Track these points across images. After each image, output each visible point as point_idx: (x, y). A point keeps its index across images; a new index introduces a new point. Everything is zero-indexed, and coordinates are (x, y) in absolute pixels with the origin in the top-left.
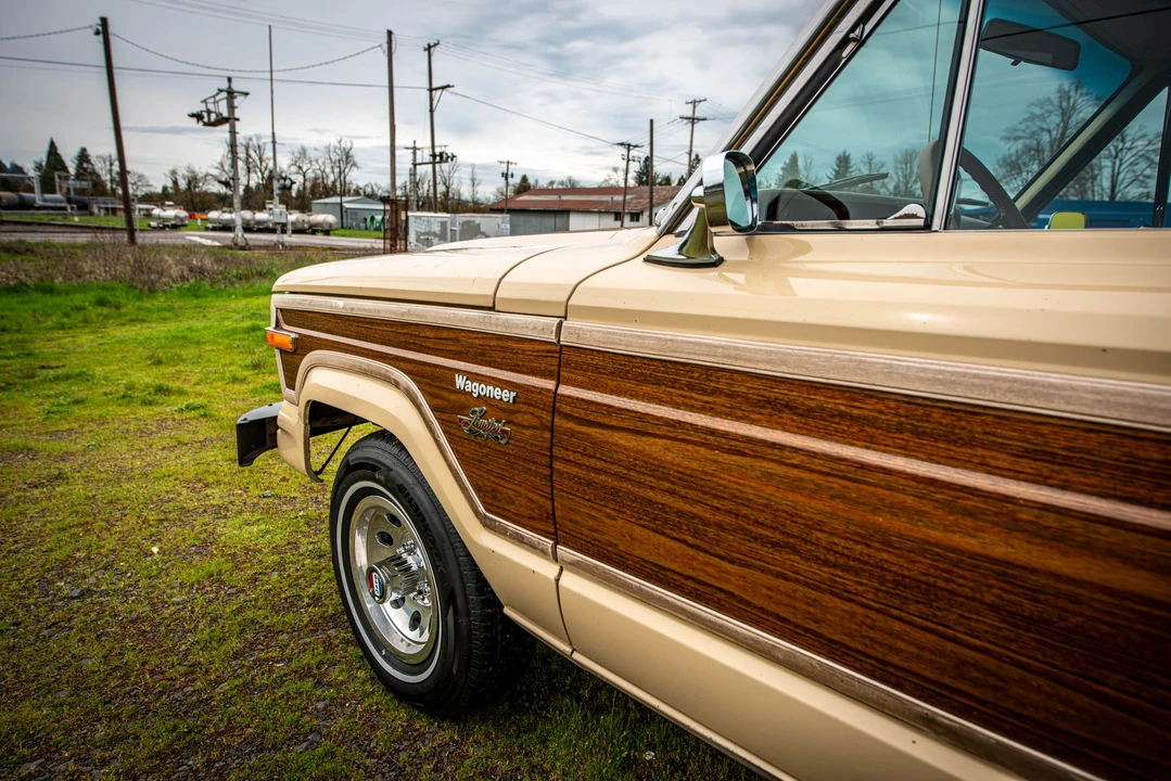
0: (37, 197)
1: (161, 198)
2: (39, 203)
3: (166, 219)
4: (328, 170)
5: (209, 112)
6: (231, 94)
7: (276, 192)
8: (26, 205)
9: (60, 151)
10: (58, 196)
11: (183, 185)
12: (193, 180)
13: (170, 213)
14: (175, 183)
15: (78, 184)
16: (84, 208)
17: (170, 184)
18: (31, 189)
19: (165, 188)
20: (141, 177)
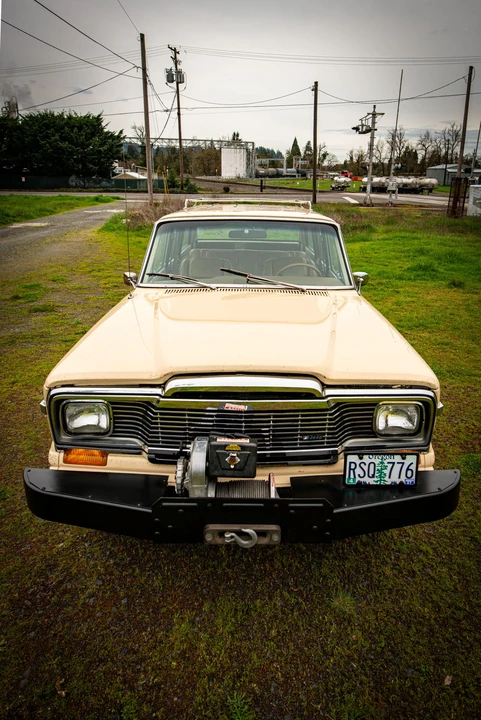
0: (284, 170)
1: (342, 169)
2: (285, 173)
3: (340, 183)
4: (442, 146)
5: (363, 125)
6: (374, 115)
7: (392, 171)
8: (278, 175)
9: (298, 144)
10: (294, 169)
11: (355, 160)
12: (361, 157)
13: (343, 179)
14: (352, 158)
15: (303, 163)
16: (304, 175)
17: (348, 159)
18: (282, 167)
19: (345, 162)
20: (334, 156)
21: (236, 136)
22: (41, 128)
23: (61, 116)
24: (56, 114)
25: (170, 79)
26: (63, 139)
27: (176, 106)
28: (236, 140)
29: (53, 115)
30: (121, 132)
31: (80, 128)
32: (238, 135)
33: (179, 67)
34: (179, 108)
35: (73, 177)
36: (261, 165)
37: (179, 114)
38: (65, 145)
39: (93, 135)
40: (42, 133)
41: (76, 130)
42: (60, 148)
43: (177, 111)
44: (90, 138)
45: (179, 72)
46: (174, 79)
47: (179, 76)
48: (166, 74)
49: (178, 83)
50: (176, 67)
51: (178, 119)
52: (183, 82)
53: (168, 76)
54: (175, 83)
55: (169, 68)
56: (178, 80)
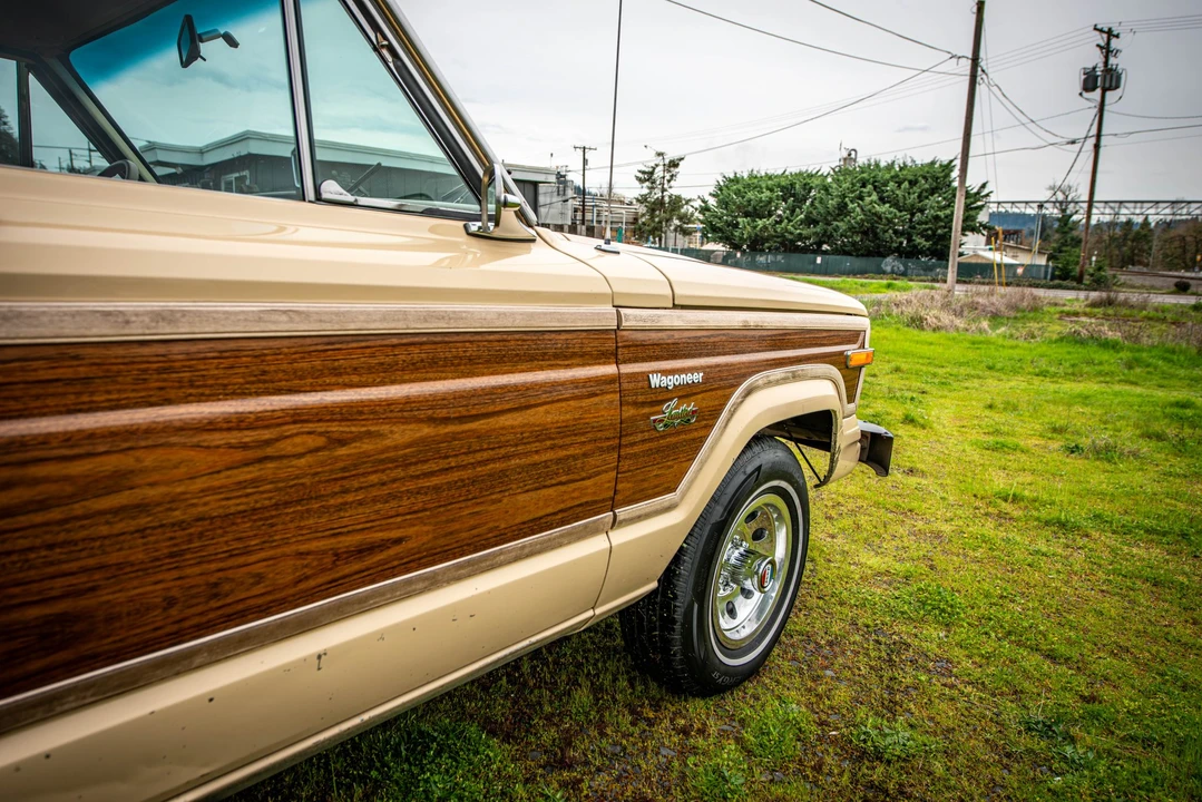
22: (853, 185)
23: (890, 167)
24: (883, 164)
25: (1090, 82)
26: (882, 200)
27: (1094, 131)
29: (877, 165)
30: (984, 186)
31: (913, 183)
33: (1112, 61)
34: (1099, 136)
35: (889, 260)
37: (1097, 147)
38: (883, 209)
39: (933, 191)
40: (853, 192)
41: (906, 184)
42: (875, 214)
43: (1093, 140)
44: (927, 198)
45: (1111, 70)
46: (1099, 84)
47: (1108, 77)
48: (1083, 77)
49: (1104, 91)
50: (1106, 63)
51: (1093, 155)
52: (1117, 87)
53: (1085, 81)
54: (1099, 91)
55: (1091, 66)
56: (1107, 85)
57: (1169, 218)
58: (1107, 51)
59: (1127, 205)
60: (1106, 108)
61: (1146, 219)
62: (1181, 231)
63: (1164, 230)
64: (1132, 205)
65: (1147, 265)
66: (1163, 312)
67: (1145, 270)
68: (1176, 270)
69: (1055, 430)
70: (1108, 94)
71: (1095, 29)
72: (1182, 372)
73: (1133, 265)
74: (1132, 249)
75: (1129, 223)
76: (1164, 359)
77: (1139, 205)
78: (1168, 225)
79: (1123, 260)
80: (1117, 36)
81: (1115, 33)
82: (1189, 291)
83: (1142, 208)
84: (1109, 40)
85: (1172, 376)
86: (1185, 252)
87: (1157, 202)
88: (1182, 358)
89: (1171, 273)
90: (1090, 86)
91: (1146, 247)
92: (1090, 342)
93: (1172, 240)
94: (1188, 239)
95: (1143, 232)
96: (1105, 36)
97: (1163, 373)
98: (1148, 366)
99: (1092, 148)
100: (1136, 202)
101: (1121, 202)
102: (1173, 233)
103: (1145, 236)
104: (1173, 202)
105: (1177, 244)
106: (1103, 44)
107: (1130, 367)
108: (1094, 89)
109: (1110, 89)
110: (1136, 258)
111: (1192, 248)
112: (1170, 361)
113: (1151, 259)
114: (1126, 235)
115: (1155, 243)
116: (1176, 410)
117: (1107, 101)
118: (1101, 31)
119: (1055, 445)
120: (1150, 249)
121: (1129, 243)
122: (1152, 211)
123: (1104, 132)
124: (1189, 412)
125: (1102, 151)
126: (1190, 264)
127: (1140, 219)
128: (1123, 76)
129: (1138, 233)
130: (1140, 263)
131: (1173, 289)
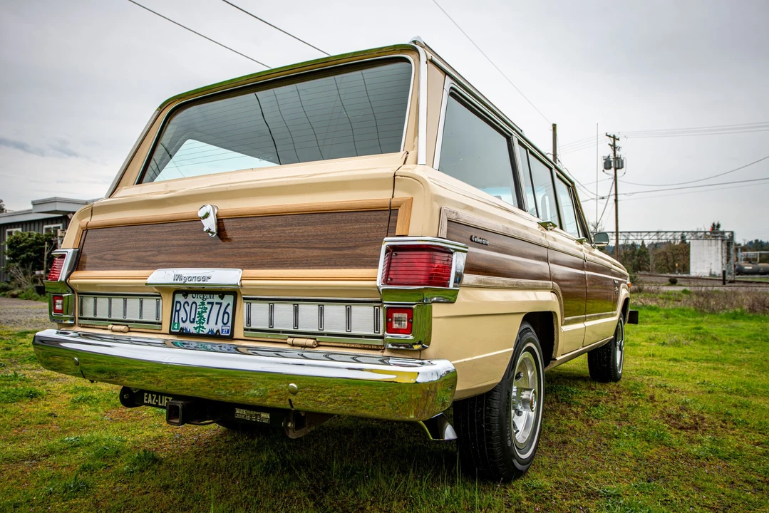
21: (715, 227)
25: (607, 165)
27: (613, 192)
28: (715, 231)
32: (718, 226)
34: (616, 195)
36: (748, 260)
37: (616, 201)
43: (614, 197)
45: (618, 158)
46: (612, 165)
47: (617, 162)
48: (604, 161)
49: (616, 169)
50: (615, 154)
51: (614, 205)
52: (622, 167)
53: (605, 163)
54: (613, 169)
55: (607, 155)
56: (617, 166)
57: (655, 242)
58: (614, 147)
59: (633, 234)
60: (618, 179)
61: (643, 242)
62: (663, 249)
63: (654, 249)
64: (636, 234)
65: (648, 271)
66: (668, 294)
67: (648, 273)
68: (665, 273)
69: (650, 339)
70: (618, 171)
71: (607, 135)
72: (691, 319)
73: (640, 270)
74: (639, 261)
75: (633, 245)
76: (681, 314)
77: (639, 234)
78: (655, 246)
79: (634, 268)
80: (618, 139)
81: (617, 138)
82: (677, 284)
83: (641, 236)
84: (614, 141)
85: (687, 321)
86: (668, 262)
87: (649, 232)
88: (689, 313)
89: (663, 275)
90: (608, 166)
91: (646, 259)
92: (643, 308)
93: (659, 255)
94: (668, 254)
95: (643, 250)
96: (612, 139)
97: (682, 320)
98: (675, 317)
99: (614, 201)
100: (637, 232)
101: (629, 232)
102: (659, 251)
103: (644, 252)
104: (658, 232)
105: (662, 257)
106: (612, 144)
107: (668, 318)
108: (610, 168)
109: (619, 168)
110: (641, 267)
111: (671, 259)
112: (684, 315)
113: (650, 267)
114: (634, 252)
115: (651, 257)
116: (696, 331)
117: (618, 175)
118: (610, 136)
119: (653, 344)
120: (649, 260)
121: (636, 257)
122: (647, 237)
123: (619, 192)
124: (702, 331)
125: (619, 203)
126: (671, 269)
127: (639, 243)
128: (624, 162)
129: (640, 251)
130: (644, 269)
131: (669, 283)
